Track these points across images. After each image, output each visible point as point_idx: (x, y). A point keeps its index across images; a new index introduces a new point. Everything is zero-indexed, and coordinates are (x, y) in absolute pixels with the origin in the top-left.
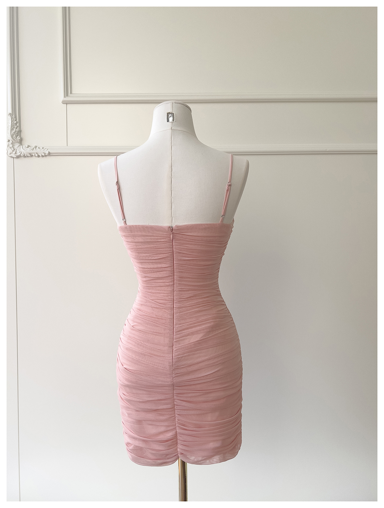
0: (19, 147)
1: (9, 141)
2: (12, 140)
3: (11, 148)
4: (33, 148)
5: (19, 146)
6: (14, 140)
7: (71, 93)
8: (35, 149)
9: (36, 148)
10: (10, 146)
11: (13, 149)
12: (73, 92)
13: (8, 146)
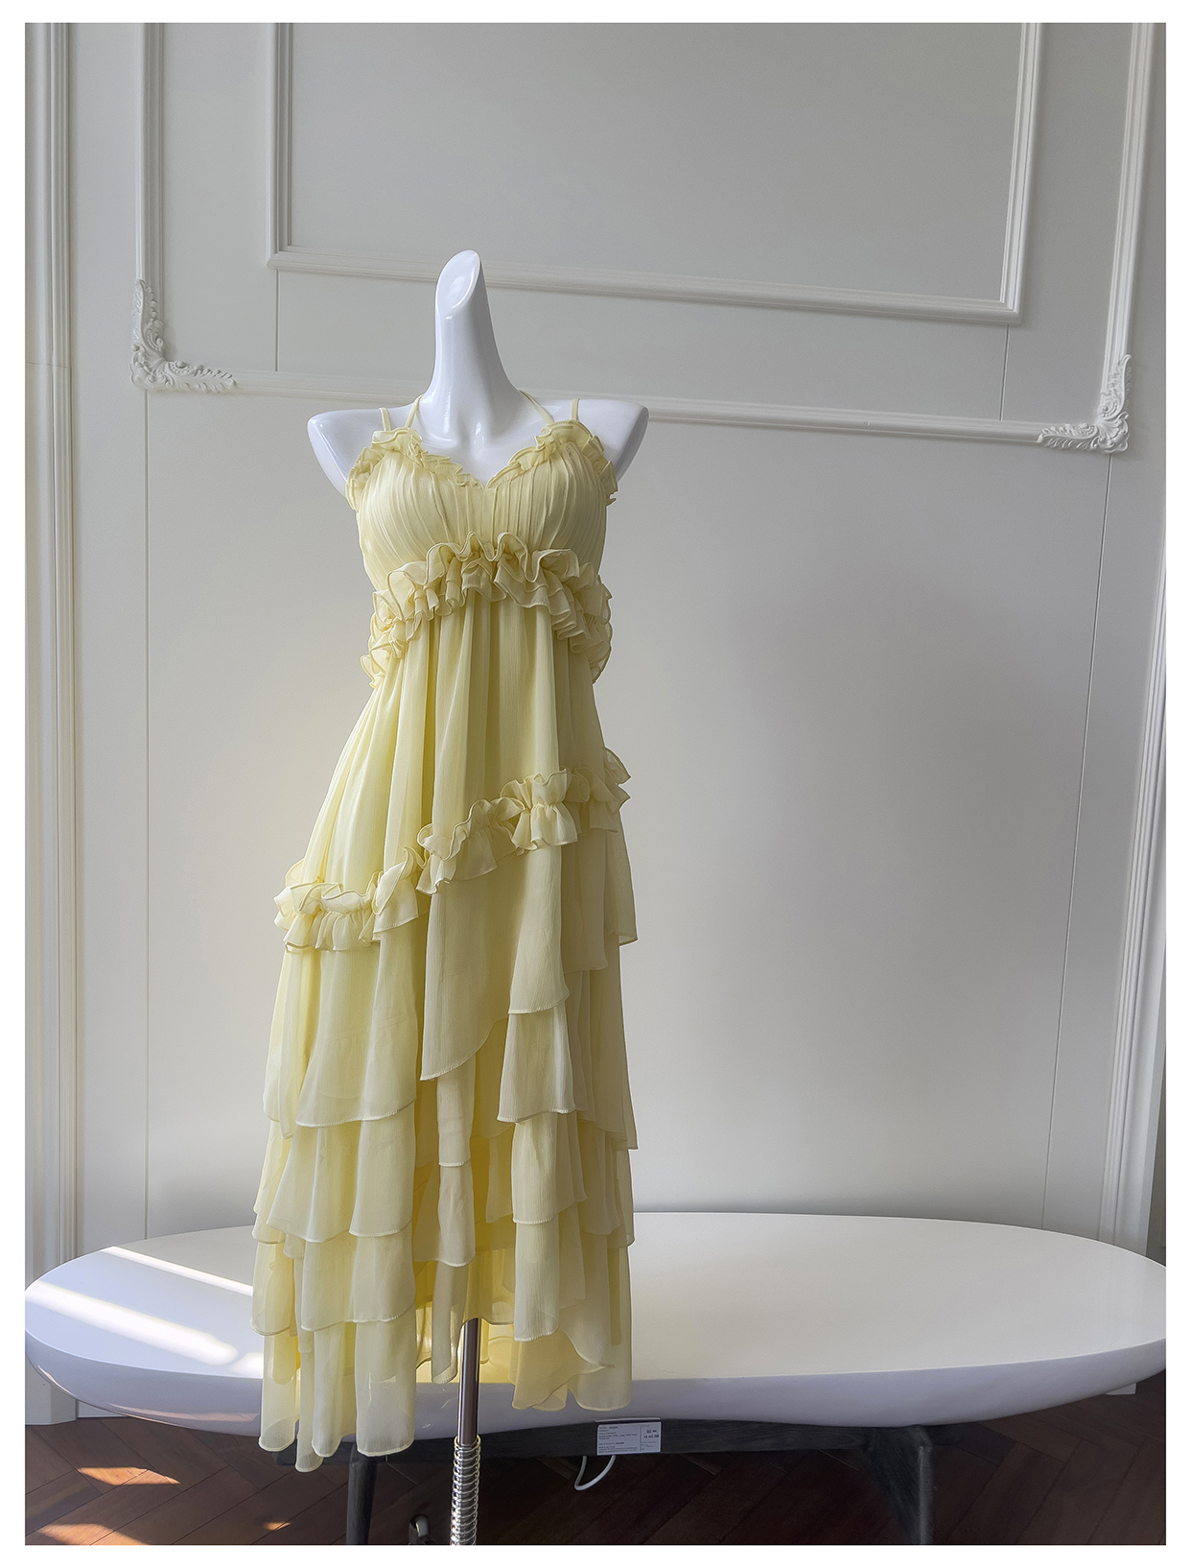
0: (162, 365)
1: (138, 349)
2: (143, 343)
3: (142, 366)
4: (195, 368)
5: (161, 362)
6: (150, 347)
7: (290, 244)
8: (199, 371)
9: (202, 369)
10: (139, 360)
11: (145, 368)
12: (293, 242)
13: (136, 360)
